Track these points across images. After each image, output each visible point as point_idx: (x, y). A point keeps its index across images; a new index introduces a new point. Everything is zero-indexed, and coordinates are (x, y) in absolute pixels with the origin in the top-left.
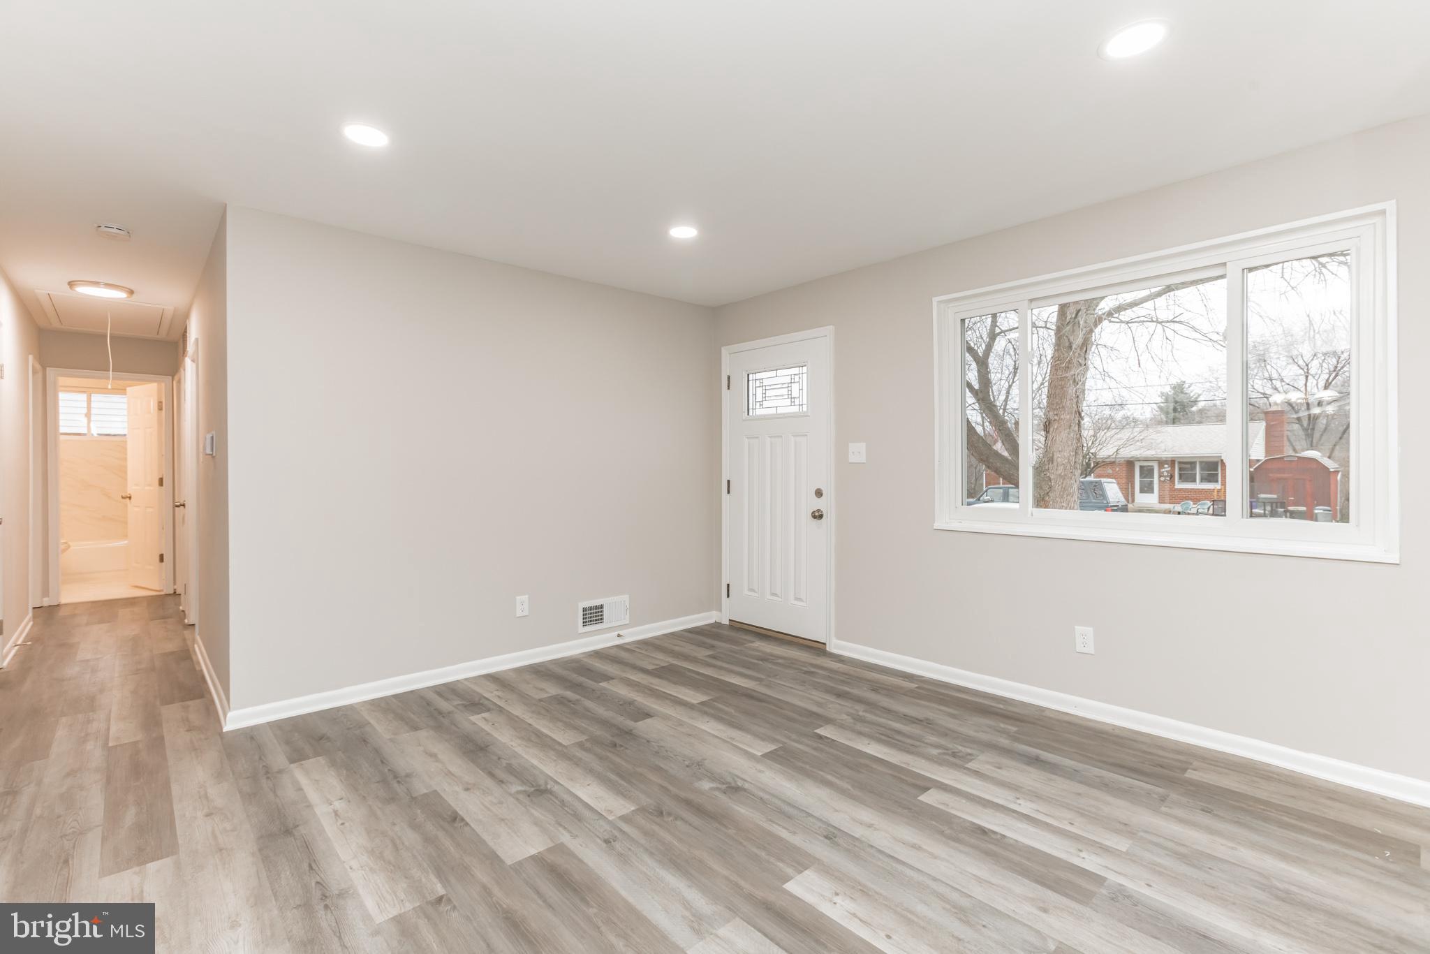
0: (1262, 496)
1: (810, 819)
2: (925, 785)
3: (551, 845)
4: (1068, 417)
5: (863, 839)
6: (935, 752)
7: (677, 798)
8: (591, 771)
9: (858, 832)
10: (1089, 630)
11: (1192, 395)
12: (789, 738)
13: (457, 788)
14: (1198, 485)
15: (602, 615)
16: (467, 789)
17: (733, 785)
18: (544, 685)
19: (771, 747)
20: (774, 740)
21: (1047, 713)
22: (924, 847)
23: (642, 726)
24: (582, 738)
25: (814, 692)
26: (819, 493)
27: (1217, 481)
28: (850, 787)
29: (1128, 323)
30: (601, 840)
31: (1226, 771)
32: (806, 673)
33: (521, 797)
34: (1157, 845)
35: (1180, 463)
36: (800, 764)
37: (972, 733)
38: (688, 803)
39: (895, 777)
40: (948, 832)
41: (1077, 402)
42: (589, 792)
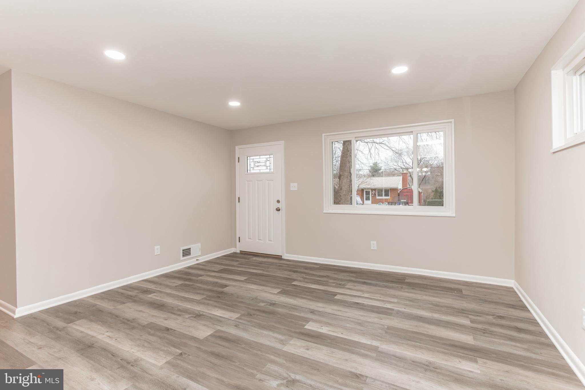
0: (402, 200)
1: (303, 308)
2: (335, 294)
3: (215, 331)
4: (347, 174)
5: (323, 311)
6: (334, 284)
7: (253, 309)
8: (215, 306)
9: (321, 310)
10: (375, 242)
11: (379, 166)
12: (284, 287)
13: (161, 320)
14: (384, 197)
15: (190, 252)
16: (166, 320)
17: (272, 303)
18: (173, 281)
19: (279, 290)
20: (279, 288)
21: (363, 270)
22: (342, 310)
23: (226, 290)
24: (204, 296)
25: (285, 272)
26: (278, 201)
27: (389, 196)
28: (312, 298)
29: (367, 143)
30: (233, 326)
31: (415, 278)
32: (279, 266)
33: (192, 318)
34: (404, 299)
35: (378, 190)
36: (291, 294)
37: (343, 278)
38: (258, 310)
39: (325, 293)
40: (347, 305)
41: (350, 169)
42: (219, 313)
